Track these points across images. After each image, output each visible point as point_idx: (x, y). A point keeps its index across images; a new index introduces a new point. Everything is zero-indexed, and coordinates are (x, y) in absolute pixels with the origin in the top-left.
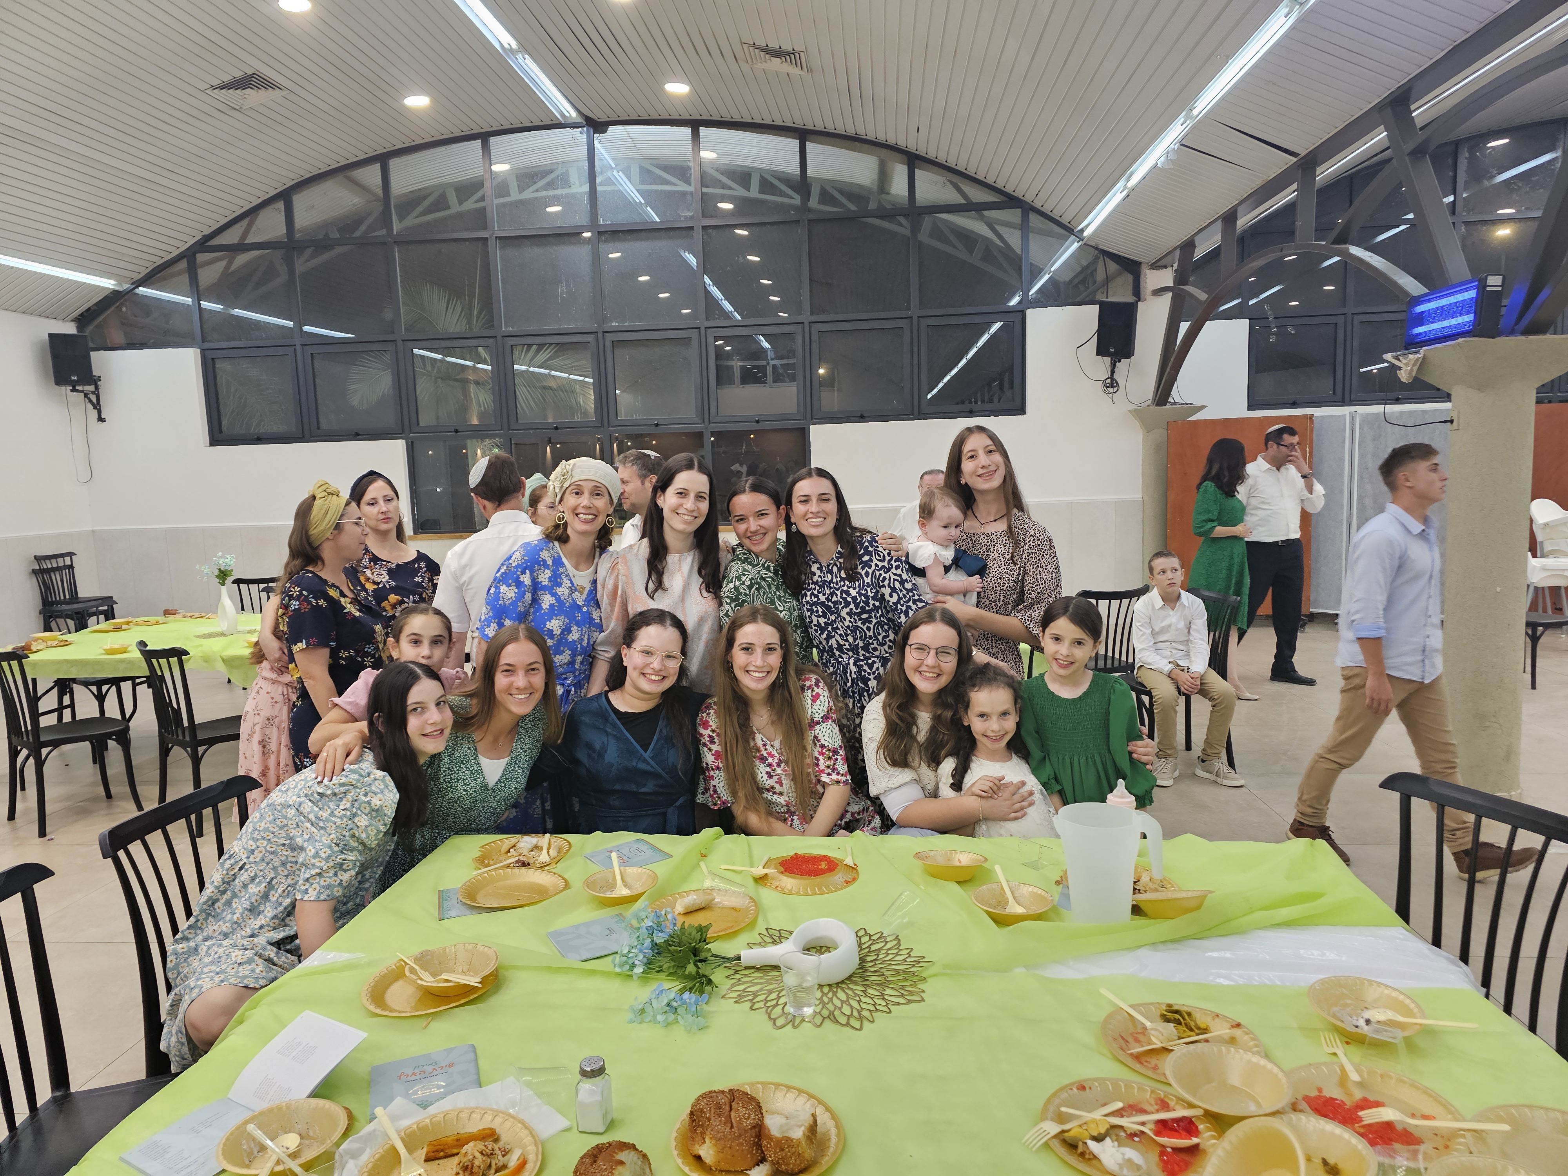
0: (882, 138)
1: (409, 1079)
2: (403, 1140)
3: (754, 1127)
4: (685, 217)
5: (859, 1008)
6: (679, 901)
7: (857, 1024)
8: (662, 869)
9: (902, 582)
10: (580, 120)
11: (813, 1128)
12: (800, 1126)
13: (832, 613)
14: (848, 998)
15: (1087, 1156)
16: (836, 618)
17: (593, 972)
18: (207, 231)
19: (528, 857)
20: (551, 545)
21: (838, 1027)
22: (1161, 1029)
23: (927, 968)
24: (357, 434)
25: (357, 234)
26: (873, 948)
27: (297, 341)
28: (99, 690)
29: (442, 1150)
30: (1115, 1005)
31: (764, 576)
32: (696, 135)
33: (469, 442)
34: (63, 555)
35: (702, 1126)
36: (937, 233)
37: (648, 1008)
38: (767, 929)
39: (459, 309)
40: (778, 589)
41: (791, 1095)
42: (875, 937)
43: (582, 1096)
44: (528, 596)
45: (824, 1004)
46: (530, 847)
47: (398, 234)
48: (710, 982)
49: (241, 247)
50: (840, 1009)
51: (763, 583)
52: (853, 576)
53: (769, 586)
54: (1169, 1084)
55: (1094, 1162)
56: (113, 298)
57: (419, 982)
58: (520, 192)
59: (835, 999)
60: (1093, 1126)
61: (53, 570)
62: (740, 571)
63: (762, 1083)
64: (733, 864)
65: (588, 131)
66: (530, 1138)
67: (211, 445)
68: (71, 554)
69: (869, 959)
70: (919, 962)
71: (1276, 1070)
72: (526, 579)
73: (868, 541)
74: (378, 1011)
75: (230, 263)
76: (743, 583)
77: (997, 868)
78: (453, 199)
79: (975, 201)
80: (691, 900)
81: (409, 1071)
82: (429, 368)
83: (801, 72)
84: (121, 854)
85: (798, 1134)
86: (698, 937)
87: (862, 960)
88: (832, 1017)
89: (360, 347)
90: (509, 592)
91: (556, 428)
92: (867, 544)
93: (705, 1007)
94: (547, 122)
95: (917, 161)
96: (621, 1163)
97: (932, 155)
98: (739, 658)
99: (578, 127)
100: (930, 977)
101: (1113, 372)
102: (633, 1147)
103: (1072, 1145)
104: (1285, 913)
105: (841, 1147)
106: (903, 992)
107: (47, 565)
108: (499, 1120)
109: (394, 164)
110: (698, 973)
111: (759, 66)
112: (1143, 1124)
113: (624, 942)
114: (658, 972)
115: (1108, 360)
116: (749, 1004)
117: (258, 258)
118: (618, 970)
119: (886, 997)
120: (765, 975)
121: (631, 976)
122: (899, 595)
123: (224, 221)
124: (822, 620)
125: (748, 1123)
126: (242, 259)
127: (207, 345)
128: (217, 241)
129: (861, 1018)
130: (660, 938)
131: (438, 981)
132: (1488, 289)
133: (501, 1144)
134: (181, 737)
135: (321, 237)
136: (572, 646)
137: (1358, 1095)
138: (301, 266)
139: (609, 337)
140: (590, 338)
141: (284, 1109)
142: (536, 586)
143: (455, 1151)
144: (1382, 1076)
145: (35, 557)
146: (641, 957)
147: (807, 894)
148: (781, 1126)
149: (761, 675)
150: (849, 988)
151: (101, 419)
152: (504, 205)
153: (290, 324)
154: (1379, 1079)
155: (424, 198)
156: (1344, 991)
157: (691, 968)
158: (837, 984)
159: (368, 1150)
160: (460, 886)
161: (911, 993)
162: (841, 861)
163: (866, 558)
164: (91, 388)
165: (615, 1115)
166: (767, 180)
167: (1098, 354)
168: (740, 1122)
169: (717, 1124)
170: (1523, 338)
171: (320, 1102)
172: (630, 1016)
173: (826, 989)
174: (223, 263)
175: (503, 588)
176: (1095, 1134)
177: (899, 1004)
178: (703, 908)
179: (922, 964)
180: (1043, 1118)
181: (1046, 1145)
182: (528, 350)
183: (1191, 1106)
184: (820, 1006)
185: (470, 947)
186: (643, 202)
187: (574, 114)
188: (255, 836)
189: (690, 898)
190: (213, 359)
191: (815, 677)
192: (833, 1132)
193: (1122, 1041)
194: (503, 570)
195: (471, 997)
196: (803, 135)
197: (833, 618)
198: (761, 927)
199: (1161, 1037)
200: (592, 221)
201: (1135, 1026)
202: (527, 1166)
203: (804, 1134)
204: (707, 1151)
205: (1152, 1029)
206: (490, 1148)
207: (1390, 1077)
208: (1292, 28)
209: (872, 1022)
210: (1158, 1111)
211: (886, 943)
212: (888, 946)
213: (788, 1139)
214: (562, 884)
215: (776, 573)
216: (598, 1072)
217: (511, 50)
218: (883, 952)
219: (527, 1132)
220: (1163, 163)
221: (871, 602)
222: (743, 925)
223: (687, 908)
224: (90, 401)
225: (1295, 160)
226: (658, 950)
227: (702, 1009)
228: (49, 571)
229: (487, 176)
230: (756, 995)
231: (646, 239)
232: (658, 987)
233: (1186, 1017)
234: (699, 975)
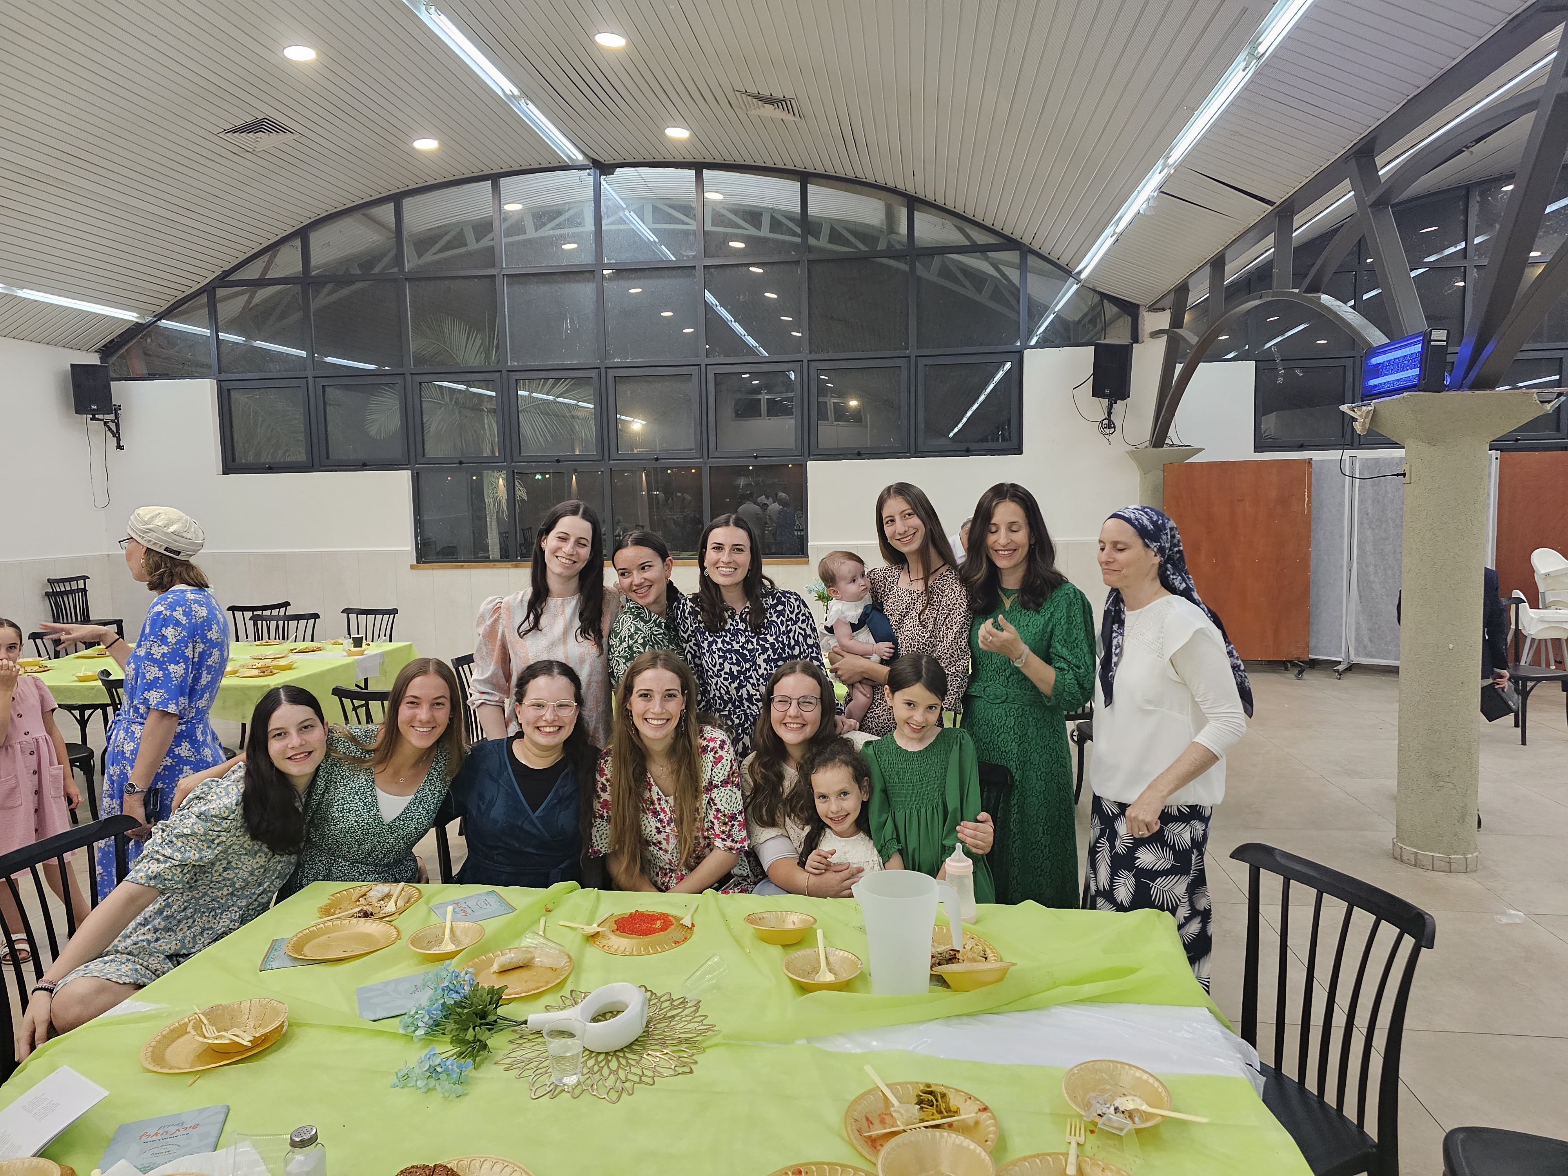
0: (881, 181)
1: (150, 1139)
4: (688, 256)
5: (625, 1079)
6: (499, 959)
7: (614, 1095)
8: (496, 924)
9: (806, 637)
10: (587, 162)
13: (746, 661)
14: (619, 1067)
16: (751, 666)
17: (382, 1033)
18: (227, 267)
19: (373, 908)
21: (594, 1099)
22: (902, 1111)
23: (710, 1037)
24: (365, 465)
25: (376, 270)
27: (310, 374)
30: (872, 1081)
32: (699, 177)
33: (483, 474)
34: (77, 579)
36: (945, 272)
38: (572, 991)
39: (478, 342)
42: (675, 1003)
45: (592, 1073)
46: (380, 896)
47: (409, 272)
48: (484, 1046)
49: (262, 282)
56: (135, 330)
57: (202, 1038)
58: (536, 230)
59: (605, 1068)
61: (66, 593)
64: (572, 920)
65: (595, 173)
67: (224, 474)
68: (85, 578)
70: (708, 1030)
74: (149, 1066)
75: (251, 297)
77: (819, 933)
78: (470, 236)
79: (979, 243)
80: (508, 957)
81: (154, 1131)
82: (447, 399)
83: (795, 119)
86: (491, 1000)
89: (369, 380)
91: (558, 461)
93: (472, 1073)
94: (555, 164)
95: (916, 204)
97: (930, 198)
98: (637, 705)
99: (586, 169)
100: (711, 1047)
101: (1110, 413)
104: (1088, 989)
107: (61, 588)
109: (407, 203)
110: (476, 1037)
111: (753, 112)
114: (440, 1034)
115: (1105, 402)
116: (517, 1072)
117: (279, 292)
118: (401, 1031)
121: (412, 1038)
122: (800, 649)
123: (243, 257)
126: (264, 293)
127: (223, 376)
128: (235, 277)
129: (621, 1090)
130: (452, 999)
131: (219, 1038)
132: (1432, 343)
135: (342, 273)
138: (321, 300)
139: (612, 373)
140: (593, 374)
145: (48, 580)
146: (426, 1019)
147: (639, 954)
149: (659, 722)
150: (625, 1057)
151: (120, 447)
152: (512, 244)
153: (304, 354)
155: (441, 237)
157: (471, 1033)
158: (615, 1051)
160: (295, 935)
161: (683, 1065)
162: (678, 919)
163: (780, 608)
164: (111, 417)
166: (777, 219)
167: (1093, 396)
170: (1470, 392)
171: (41, 1162)
172: (395, 1080)
173: (601, 1057)
174: (245, 297)
178: (521, 967)
179: (708, 1033)
184: (587, 1076)
185: (265, 1002)
186: (657, 240)
187: (580, 157)
190: (229, 390)
193: (865, 1122)
195: (241, 1057)
196: (804, 178)
197: (748, 666)
198: (567, 989)
200: (596, 260)
201: (884, 1107)
205: (899, 1111)
208: (1251, 81)
209: (631, 1095)
211: (685, 1009)
212: (687, 1012)
214: (394, 936)
217: (513, 96)
218: (677, 1019)
220: (1145, 210)
221: (787, 650)
222: (551, 986)
223: (501, 967)
224: (110, 429)
225: (1272, 208)
226: (448, 1012)
227: (467, 1075)
228: (61, 594)
229: (496, 216)
230: (530, 1061)
231: (651, 278)
232: (430, 1051)
233: (939, 1099)
234: (476, 1040)
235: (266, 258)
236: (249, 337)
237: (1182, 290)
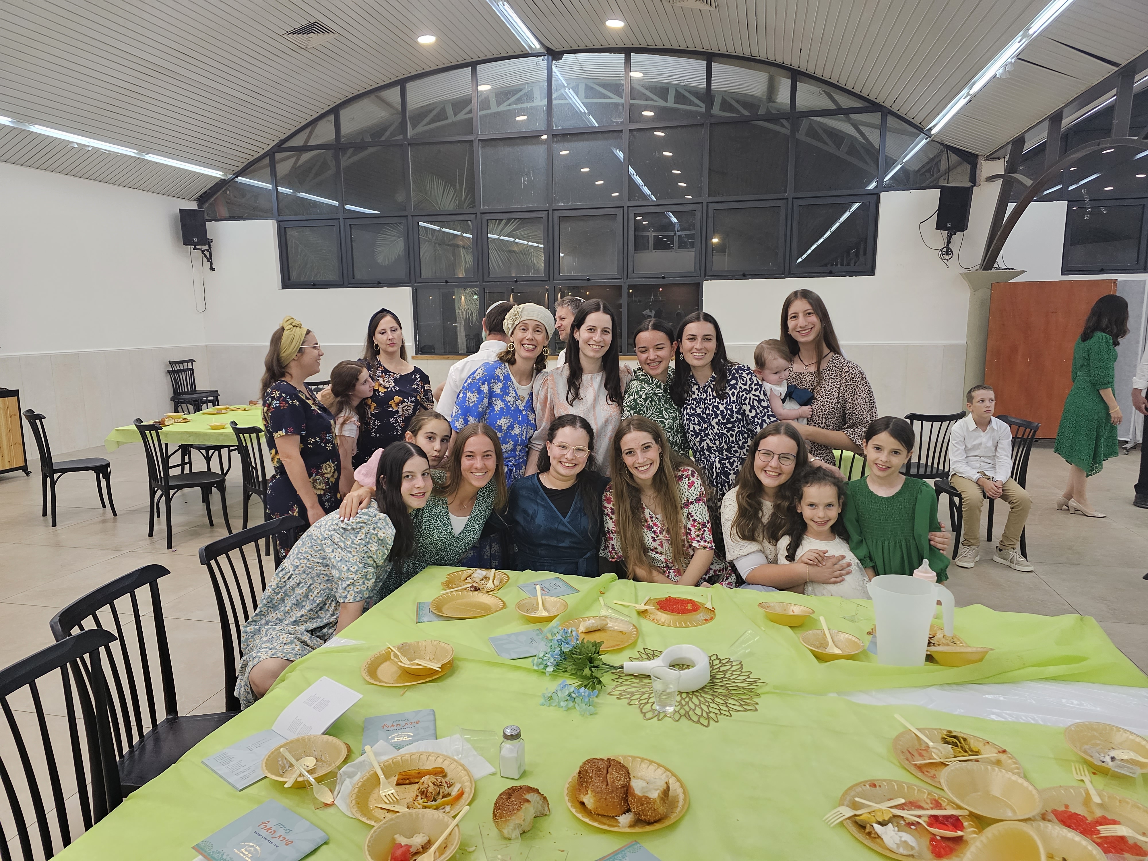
0: (771, 59)
1: (390, 728)
2: (382, 769)
3: (623, 787)
4: (617, 123)
5: (708, 711)
6: (582, 624)
7: (705, 723)
8: (571, 600)
9: (760, 401)
10: (543, 50)
11: (666, 792)
12: (656, 790)
13: (705, 423)
14: (700, 703)
15: (873, 835)
16: (708, 426)
17: (518, 668)
18: (283, 137)
19: (479, 585)
20: (503, 365)
21: (691, 722)
22: (940, 748)
23: (761, 687)
24: (379, 283)
25: (383, 139)
26: (722, 669)
27: (341, 216)
28: (207, 453)
29: (408, 779)
30: (905, 727)
31: (657, 392)
32: (628, 59)
33: (456, 290)
34: (187, 361)
35: (587, 782)
37: (555, 696)
38: (644, 649)
39: (452, 191)
40: (666, 403)
41: (653, 767)
42: (724, 662)
43: (504, 752)
44: (486, 401)
45: (682, 705)
46: (481, 577)
47: (411, 138)
48: (600, 682)
49: (305, 148)
50: (694, 710)
51: (655, 398)
52: (722, 396)
53: (659, 400)
54: (943, 790)
55: (878, 840)
56: (221, 185)
57: (400, 663)
58: (498, 106)
59: (690, 702)
60: (879, 814)
61: (181, 371)
62: (639, 388)
63: (632, 757)
64: (623, 600)
65: (548, 59)
66: (467, 777)
67: (283, 289)
68: (192, 361)
69: (718, 677)
70: (756, 682)
71: (1031, 788)
72: (485, 388)
73: (735, 369)
74: (372, 681)
75: (298, 159)
76: (641, 397)
77: (822, 619)
78: (450, 112)
79: (844, 107)
80: (591, 623)
81: (389, 723)
82: (430, 236)
83: (710, 9)
84: (213, 562)
85: (654, 795)
86: (594, 650)
87: (713, 677)
88: (687, 715)
89: (382, 221)
90: (472, 397)
91: (516, 281)
92: (734, 371)
93: (596, 700)
94: (519, 52)
95: (798, 76)
96: (528, 801)
97: (810, 71)
99: (541, 56)
100: (763, 693)
101: (949, 242)
102: (537, 791)
103: (862, 826)
104: (1052, 670)
105: (686, 808)
106: (742, 703)
107: (177, 368)
108: (447, 762)
109: (410, 86)
110: (591, 675)
111: (678, 5)
112: (919, 817)
113: (541, 648)
114: (564, 672)
115: (946, 233)
116: (627, 701)
117: (316, 156)
118: (535, 668)
119: (729, 705)
120: (640, 681)
121: (545, 673)
122: (756, 411)
123: (294, 129)
124: (697, 428)
125: (619, 784)
126: (306, 156)
127: (281, 218)
128: (289, 144)
129: (708, 718)
130: (566, 648)
131: (412, 664)
133: (447, 779)
134: (257, 488)
135: (358, 141)
136: (514, 438)
137: (1099, 813)
138: (345, 161)
139: (557, 214)
140: (543, 215)
141: (307, 740)
142: (491, 394)
143: (416, 781)
144: (1120, 801)
145: (170, 362)
146: (552, 660)
147: (675, 626)
148: (643, 788)
149: (646, 468)
150: (701, 696)
152: (485, 116)
153: (336, 203)
154: (1118, 804)
155: (431, 111)
156: (1095, 733)
157: (587, 671)
158: (693, 692)
159: (359, 773)
160: (431, 601)
161: (747, 704)
162: (703, 605)
163: (733, 382)
164: (207, 247)
165: (527, 768)
166: (680, 93)
167: (936, 228)
168: (614, 782)
169: (597, 782)
171: (330, 738)
172: (542, 700)
173: (684, 695)
174: (293, 160)
175: (469, 394)
176: (880, 820)
177: (738, 711)
178: (599, 630)
179: (758, 684)
180: (841, 804)
181: (841, 824)
182: (499, 223)
183: (959, 807)
184: (679, 707)
185: (435, 643)
186: (586, 111)
187: (538, 46)
188: (299, 556)
189: (590, 622)
190: (285, 228)
191: (692, 469)
192: (681, 797)
193: (909, 755)
194: (469, 382)
195: (434, 678)
196: (710, 57)
197: (706, 426)
198: (640, 647)
199: (940, 755)
200: (548, 127)
201: (920, 745)
202: (464, 796)
203: (659, 796)
204: (589, 800)
205: (933, 748)
206: (439, 780)
207: (1128, 803)
209: (717, 722)
210: (932, 808)
211: (732, 666)
212: (733, 668)
213: (647, 798)
214: (501, 605)
215: (665, 391)
216: (516, 737)
218: (729, 672)
219: (465, 773)
220: (1000, 74)
221: (735, 415)
222: (627, 644)
223: (587, 629)
224: (206, 256)
225: (1117, 69)
226: (565, 656)
227: (593, 701)
228: (178, 372)
229: (474, 94)
230: (633, 694)
231: (587, 140)
232: (563, 682)
233: (962, 741)
234: (592, 677)
235: (308, 130)
236: (297, 190)
237: (1020, 141)
